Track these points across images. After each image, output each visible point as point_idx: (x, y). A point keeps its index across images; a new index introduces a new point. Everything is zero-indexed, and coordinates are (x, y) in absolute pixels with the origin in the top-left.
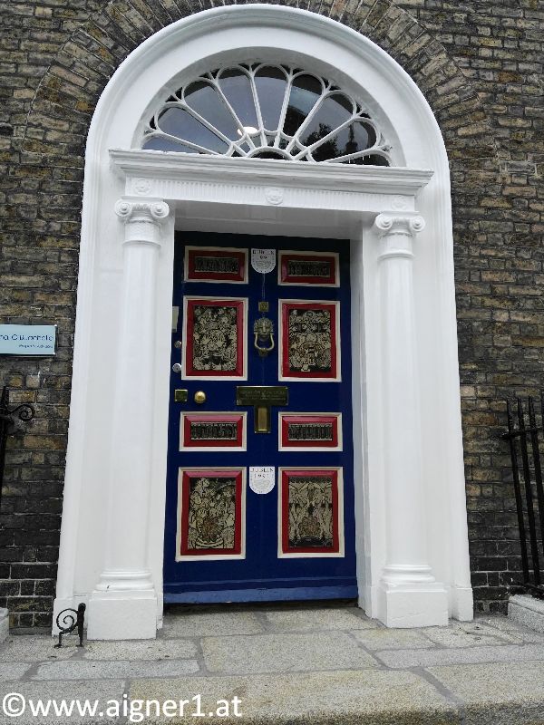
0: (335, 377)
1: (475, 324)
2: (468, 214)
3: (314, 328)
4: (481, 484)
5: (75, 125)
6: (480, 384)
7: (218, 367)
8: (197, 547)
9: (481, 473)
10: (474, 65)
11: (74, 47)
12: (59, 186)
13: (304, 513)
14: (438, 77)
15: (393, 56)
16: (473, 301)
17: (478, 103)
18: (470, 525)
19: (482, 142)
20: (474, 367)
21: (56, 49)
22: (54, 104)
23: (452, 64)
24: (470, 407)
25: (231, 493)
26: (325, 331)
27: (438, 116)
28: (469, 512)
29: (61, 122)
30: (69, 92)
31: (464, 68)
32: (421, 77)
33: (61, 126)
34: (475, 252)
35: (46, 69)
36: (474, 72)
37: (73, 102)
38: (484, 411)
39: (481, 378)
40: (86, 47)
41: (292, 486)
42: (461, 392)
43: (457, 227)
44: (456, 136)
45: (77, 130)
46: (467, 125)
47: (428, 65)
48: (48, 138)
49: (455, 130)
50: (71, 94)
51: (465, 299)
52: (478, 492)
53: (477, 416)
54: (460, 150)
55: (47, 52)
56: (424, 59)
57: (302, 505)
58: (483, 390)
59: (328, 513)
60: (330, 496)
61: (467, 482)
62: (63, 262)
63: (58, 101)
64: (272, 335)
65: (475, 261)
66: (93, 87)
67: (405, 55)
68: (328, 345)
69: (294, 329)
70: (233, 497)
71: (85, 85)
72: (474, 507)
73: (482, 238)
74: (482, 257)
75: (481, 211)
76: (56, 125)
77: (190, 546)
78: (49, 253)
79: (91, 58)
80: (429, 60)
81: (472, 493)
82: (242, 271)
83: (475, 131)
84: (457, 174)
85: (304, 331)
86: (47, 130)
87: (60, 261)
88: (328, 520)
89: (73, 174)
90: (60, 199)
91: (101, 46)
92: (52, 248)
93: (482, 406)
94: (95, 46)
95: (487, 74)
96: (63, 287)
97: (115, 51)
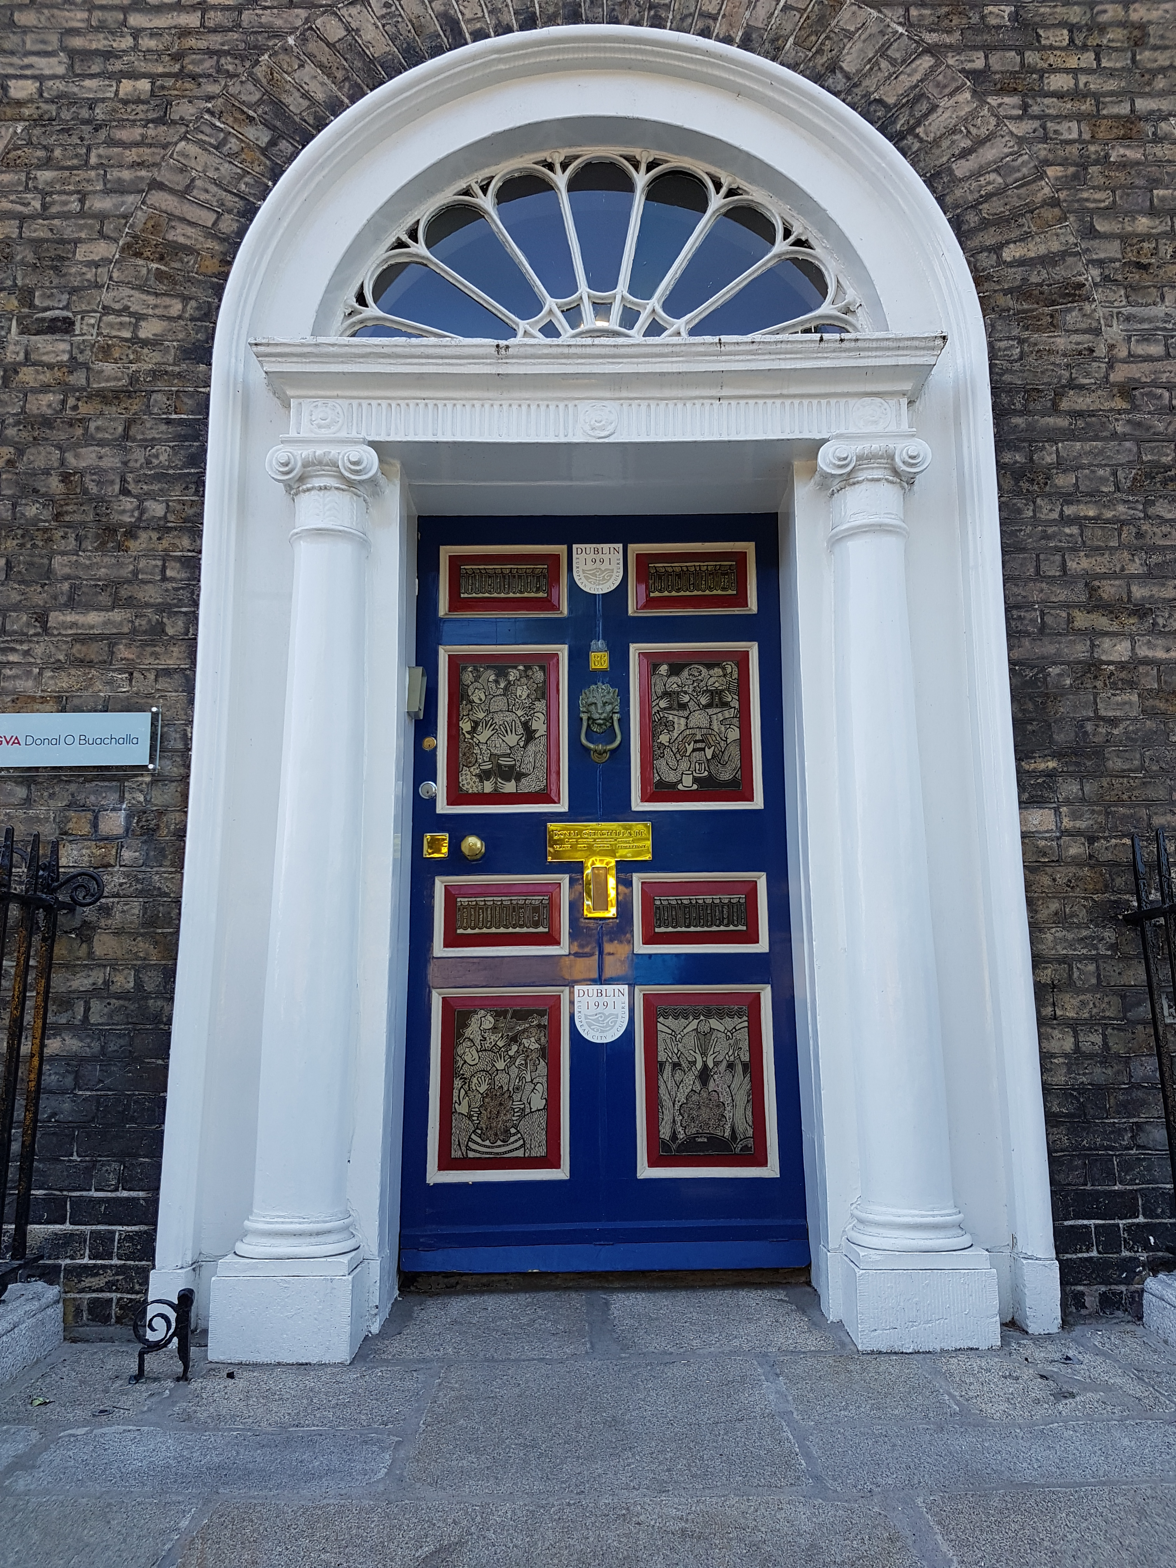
0: (751, 799)
1: (1054, 671)
2: (1030, 428)
3: (704, 701)
4: (1074, 1026)
5: (193, 303)
6: (1068, 802)
7: (510, 787)
8: (471, 1155)
9: (1075, 1002)
10: (1035, 109)
11: (193, 149)
12: (163, 427)
13: (690, 1080)
14: (953, 142)
15: (853, 106)
16: (1048, 620)
17: (1047, 190)
18: (1051, 1119)
19: (1060, 272)
20: (1052, 764)
21: (158, 159)
22: (155, 266)
23: (985, 112)
24: (1045, 854)
25: (538, 1041)
26: (725, 705)
27: (956, 224)
28: (1047, 1089)
29: (167, 301)
30: (181, 240)
31: (1010, 118)
32: (917, 146)
33: (166, 307)
34: (1049, 511)
35: (138, 198)
36: (1036, 124)
37: (191, 259)
38: (1077, 862)
39: (1070, 788)
40: (216, 148)
41: (664, 1026)
42: (1023, 821)
43: (1007, 458)
44: (1000, 262)
45: (197, 314)
46: (1024, 238)
47: (931, 118)
48: (142, 334)
49: (997, 249)
50: (188, 242)
51: (1028, 616)
52: (1068, 1044)
53: (1062, 875)
54: (1006, 292)
55: (140, 165)
56: (924, 106)
57: (684, 1065)
58: (1074, 816)
59: (741, 1084)
60: (745, 1045)
61: (1041, 1021)
62: (172, 579)
63: (161, 259)
64: (616, 717)
65: (1050, 530)
66: (228, 225)
67: (880, 101)
68: (734, 734)
69: (663, 704)
70: (543, 1049)
71: (215, 223)
72: (1060, 1078)
73: (1064, 481)
74: (1065, 521)
75: (1062, 422)
76: (156, 306)
77: (456, 1154)
78: (142, 563)
79: (226, 168)
80: (934, 108)
81: (1054, 1046)
82: (554, 591)
83: (1042, 250)
84: (1003, 344)
85: (683, 706)
86: (140, 317)
87: (164, 579)
88: (742, 1097)
89: (190, 402)
90: (163, 455)
91: (247, 146)
92: (149, 554)
93: (1073, 851)
94: (233, 145)
95: (1063, 127)
96: (170, 631)
97: (275, 150)
